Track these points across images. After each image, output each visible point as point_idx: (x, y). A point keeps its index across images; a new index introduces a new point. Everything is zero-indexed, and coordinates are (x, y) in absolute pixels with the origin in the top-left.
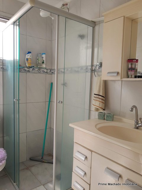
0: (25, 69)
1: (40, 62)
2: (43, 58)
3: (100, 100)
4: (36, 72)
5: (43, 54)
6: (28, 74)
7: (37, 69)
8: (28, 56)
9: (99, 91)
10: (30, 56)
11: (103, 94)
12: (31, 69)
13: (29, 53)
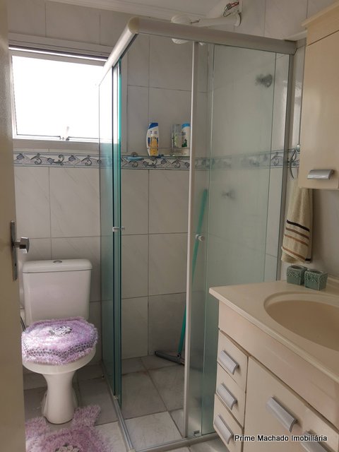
0: (145, 160)
1: (178, 144)
2: (183, 134)
3: (298, 237)
4: (170, 166)
5: (183, 126)
6: (153, 172)
7: (172, 161)
8: (151, 133)
9: (297, 215)
10: (156, 133)
11: (305, 222)
12: (159, 161)
13: (154, 125)
